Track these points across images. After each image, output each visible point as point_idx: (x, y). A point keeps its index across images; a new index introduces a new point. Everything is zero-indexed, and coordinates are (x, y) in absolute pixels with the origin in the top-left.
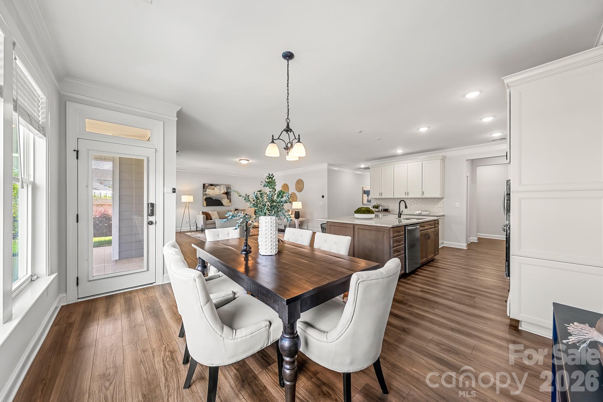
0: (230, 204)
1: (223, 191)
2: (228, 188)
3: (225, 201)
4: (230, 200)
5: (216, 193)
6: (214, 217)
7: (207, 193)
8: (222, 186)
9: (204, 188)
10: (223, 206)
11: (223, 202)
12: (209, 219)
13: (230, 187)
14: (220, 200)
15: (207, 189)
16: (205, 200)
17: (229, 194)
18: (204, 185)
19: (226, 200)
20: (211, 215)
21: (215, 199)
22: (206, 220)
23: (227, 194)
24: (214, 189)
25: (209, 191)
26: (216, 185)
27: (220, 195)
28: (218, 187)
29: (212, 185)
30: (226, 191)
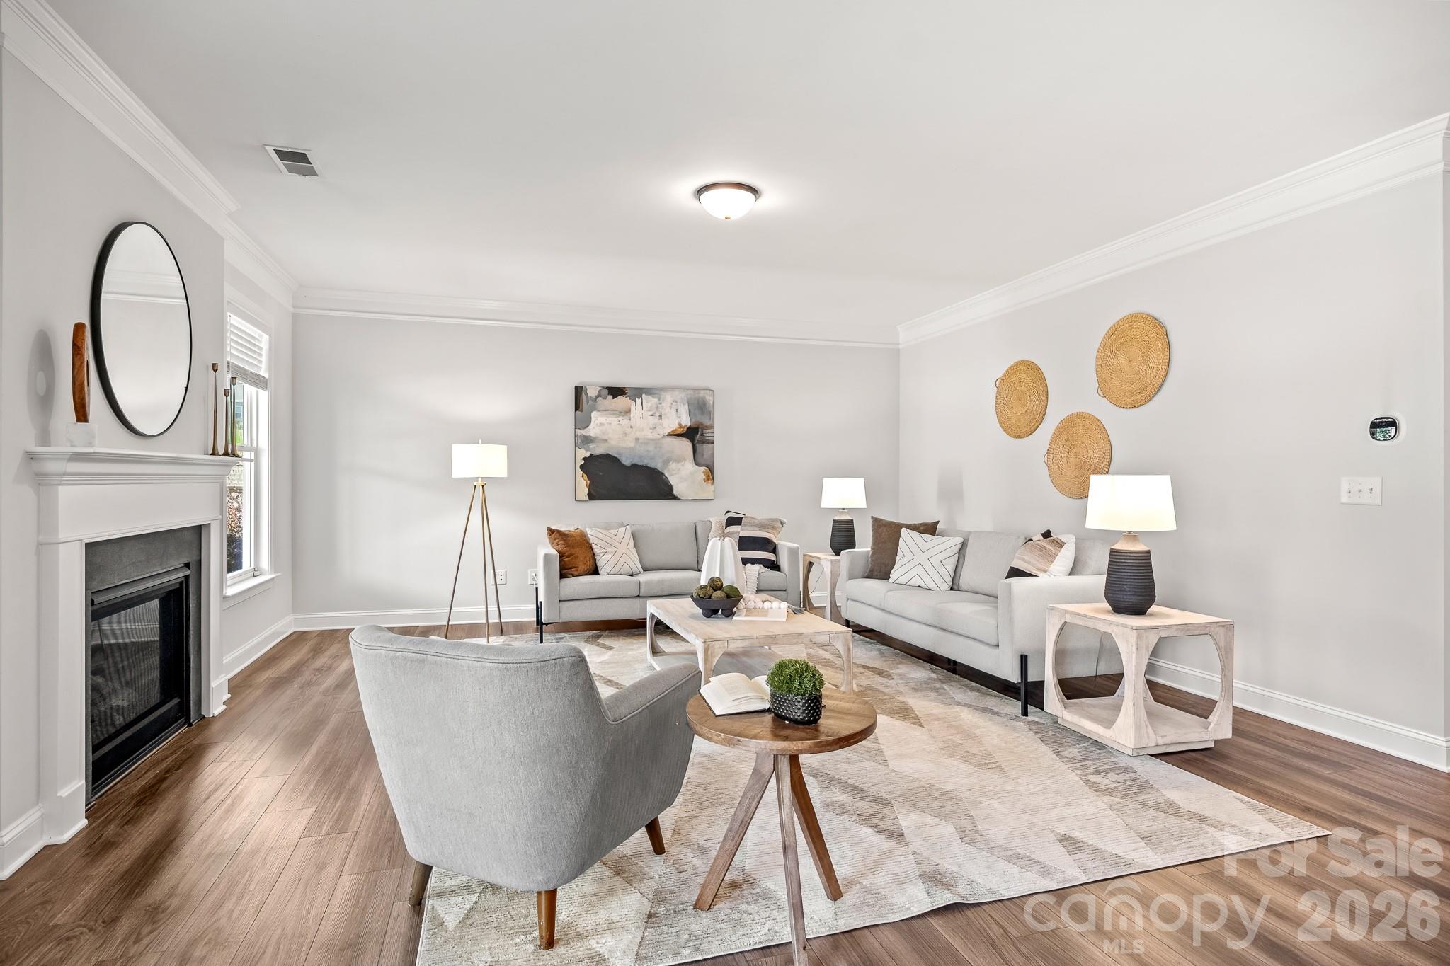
0: (708, 491)
1: (671, 423)
2: (700, 406)
3: (682, 474)
4: (711, 470)
5: (638, 435)
6: (607, 557)
7: (592, 431)
8: (669, 397)
9: (578, 407)
10: (675, 498)
11: (673, 480)
12: (582, 568)
13: (709, 398)
14: (659, 466)
15: (594, 414)
16: (582, 467)
17: (702, 435)
18: (579, 390)
19: (689, 466)
20: (597, 550)
21: (634, 466)
22: (563, 576)
23: (694, 434)
24: (628, 411)
25: (601, 424)
26: (638, 393)
27: (656, 442)
28: (649, 401)
29: (616, 392)
30: (687, 422)
